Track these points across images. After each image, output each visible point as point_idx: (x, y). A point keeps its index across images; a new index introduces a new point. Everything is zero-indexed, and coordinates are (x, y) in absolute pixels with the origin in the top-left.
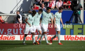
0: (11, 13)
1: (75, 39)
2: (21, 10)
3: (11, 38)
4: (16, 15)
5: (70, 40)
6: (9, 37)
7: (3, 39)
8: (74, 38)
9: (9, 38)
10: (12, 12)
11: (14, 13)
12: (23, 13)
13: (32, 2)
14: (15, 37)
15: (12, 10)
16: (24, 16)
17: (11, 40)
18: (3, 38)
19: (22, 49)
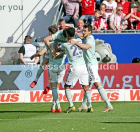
0: (8, 42)
2: (32, 35)
3: (11, 98)
4: (21, 46)
6: (6, 95)
9: (5, 98)
10: (10, 40)
11: (16, 42)
12: (36, 41)
13: (55, 17)
14: (18, 95)
15: (10, 36)
16: (39, 47)
17: (10, 102)
19: (36, 121)
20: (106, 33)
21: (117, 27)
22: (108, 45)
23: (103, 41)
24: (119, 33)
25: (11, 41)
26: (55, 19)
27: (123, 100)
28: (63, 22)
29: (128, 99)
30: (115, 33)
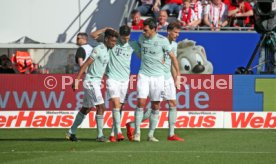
0: (58, 41)
1: (267, 124)
3: (61, 121)
5: (249, 127)
6: (54, 117)
7: (35, 124)
8: (261, 119)
10: (62, 38)
11: (70, 42)
13: (127, 6)
15: (62, 32)
17: (60, 127)
18: (34, 120)
19: (98, 154)
20: (198, 31)
21: (215, 22)
22: (201, 48)
23: (195, 42)
24: (218, 31)
25: (64, 40)
26: (126, 10)
27: (222, 127)
28: (138, 15)
29: (229, 125)
30: (213, 31)
